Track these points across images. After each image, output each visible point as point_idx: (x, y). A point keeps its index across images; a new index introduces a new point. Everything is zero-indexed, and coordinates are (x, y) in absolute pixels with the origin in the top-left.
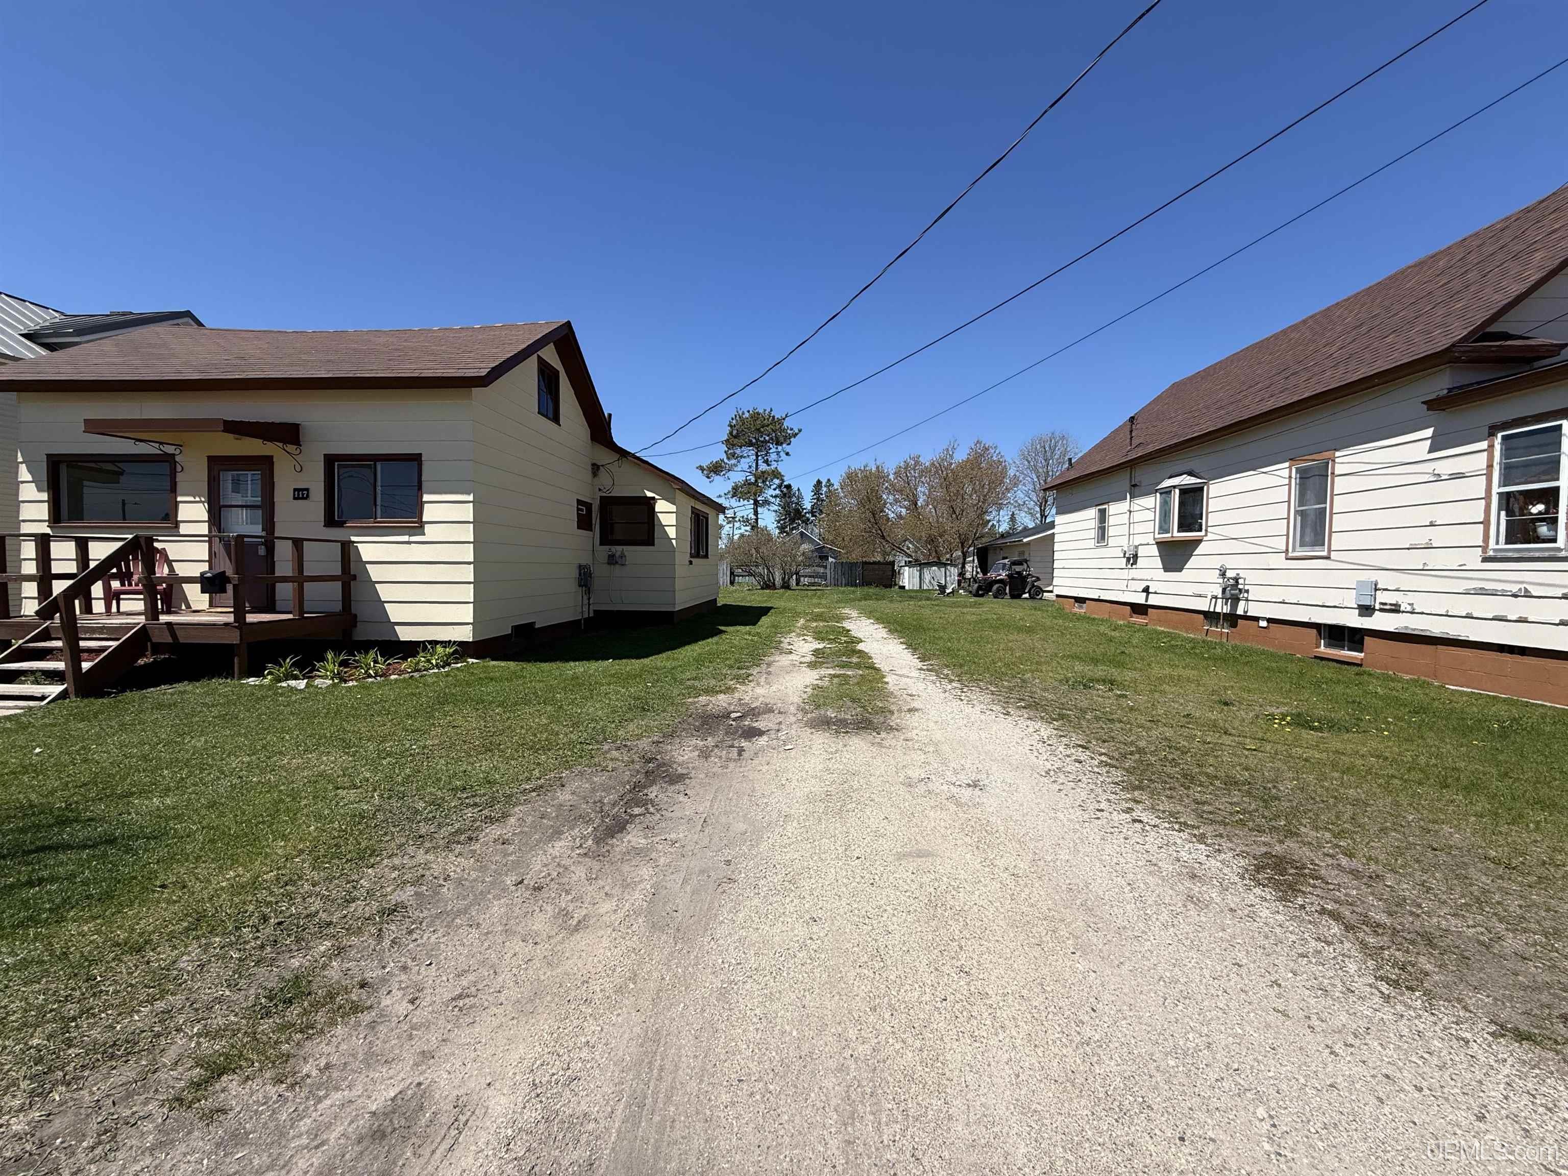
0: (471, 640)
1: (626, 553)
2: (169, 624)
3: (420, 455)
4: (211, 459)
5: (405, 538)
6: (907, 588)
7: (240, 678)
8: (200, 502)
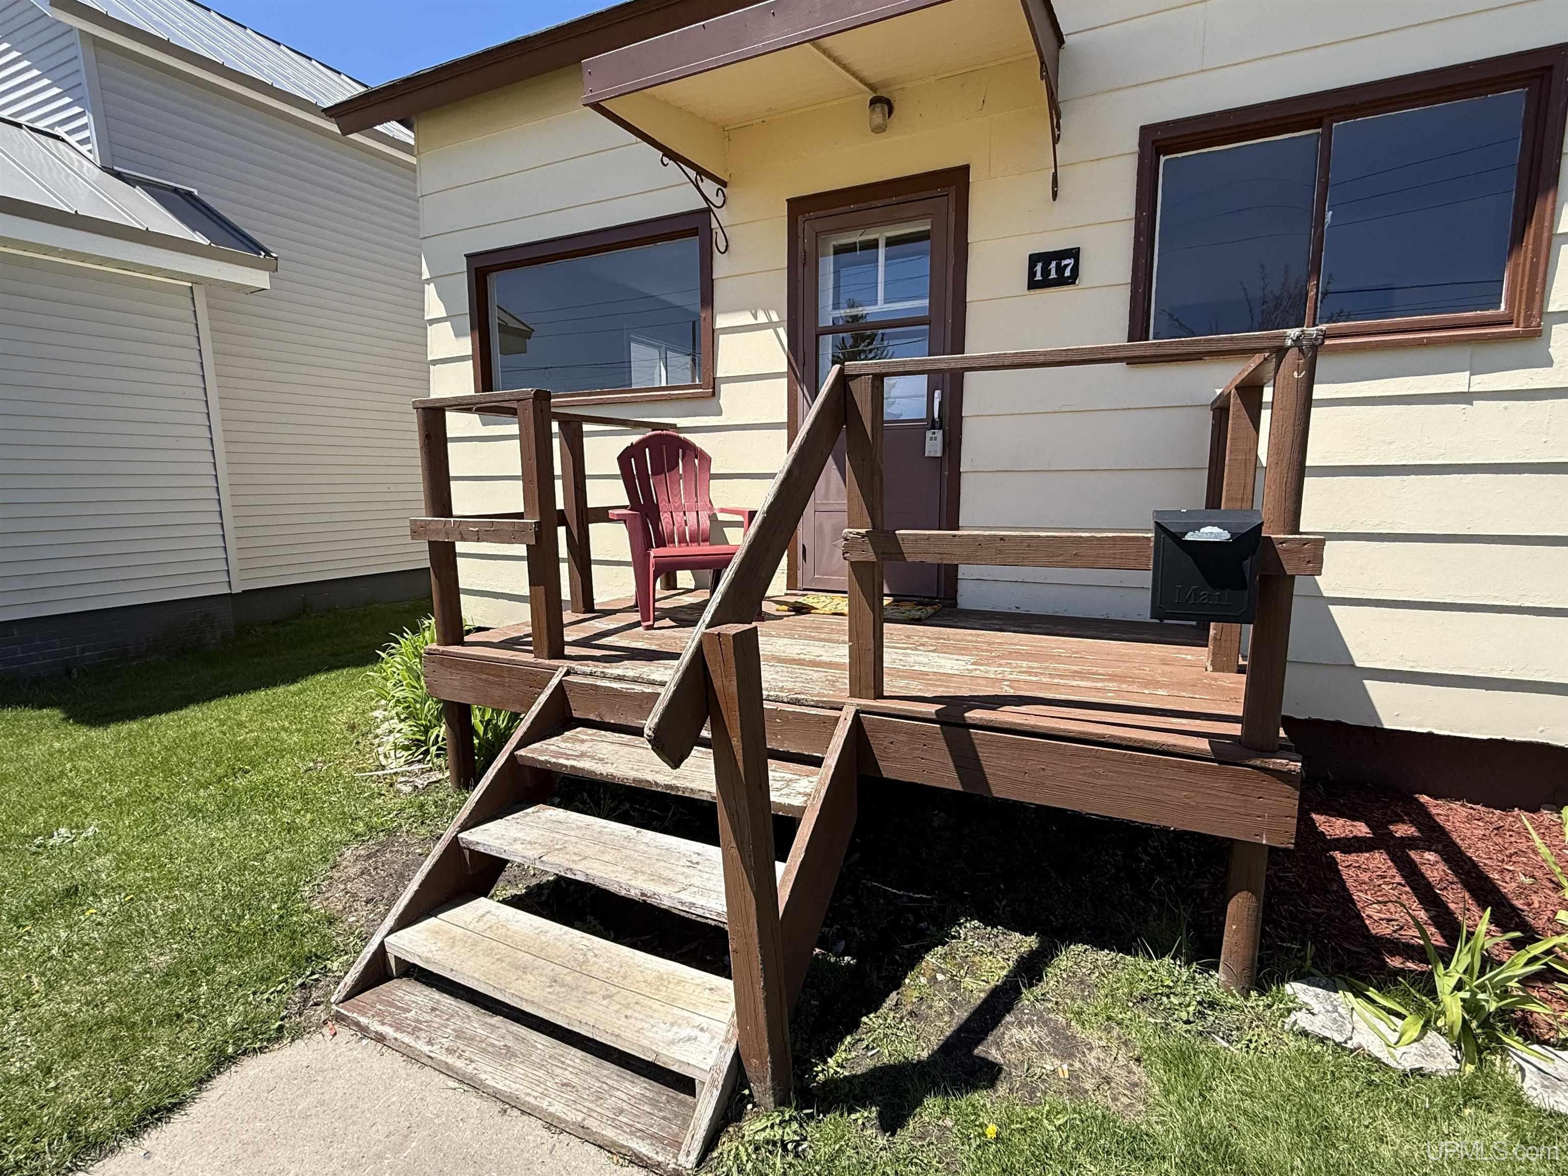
4: (797, 206)
5: (1457, 382)
8: (770, 325)
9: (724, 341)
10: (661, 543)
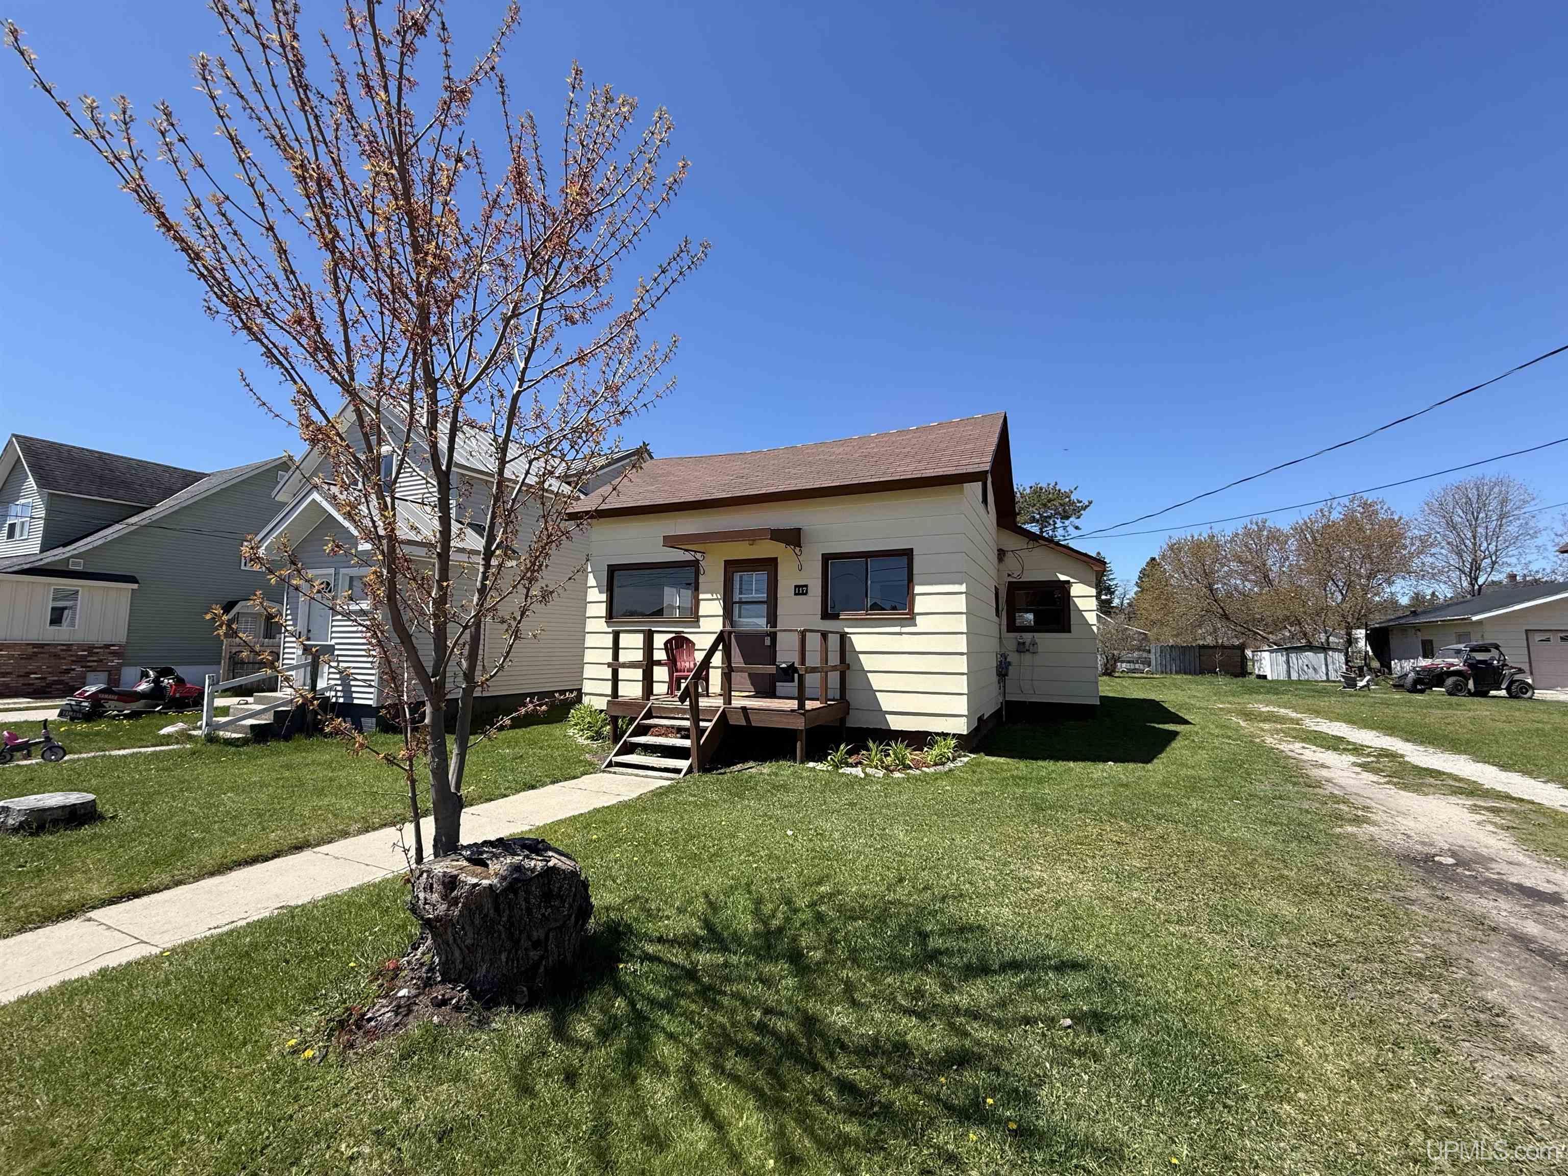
0: (965, 733)
1: (1037, 641)
2: (744, 709)
3: (912, 550)
4: (727, 563)
5: (897, 629)
6: (1269, 678)
7: (802, 762)
8: (717, 599)
9: (702, 603)
10: (677, 671)
